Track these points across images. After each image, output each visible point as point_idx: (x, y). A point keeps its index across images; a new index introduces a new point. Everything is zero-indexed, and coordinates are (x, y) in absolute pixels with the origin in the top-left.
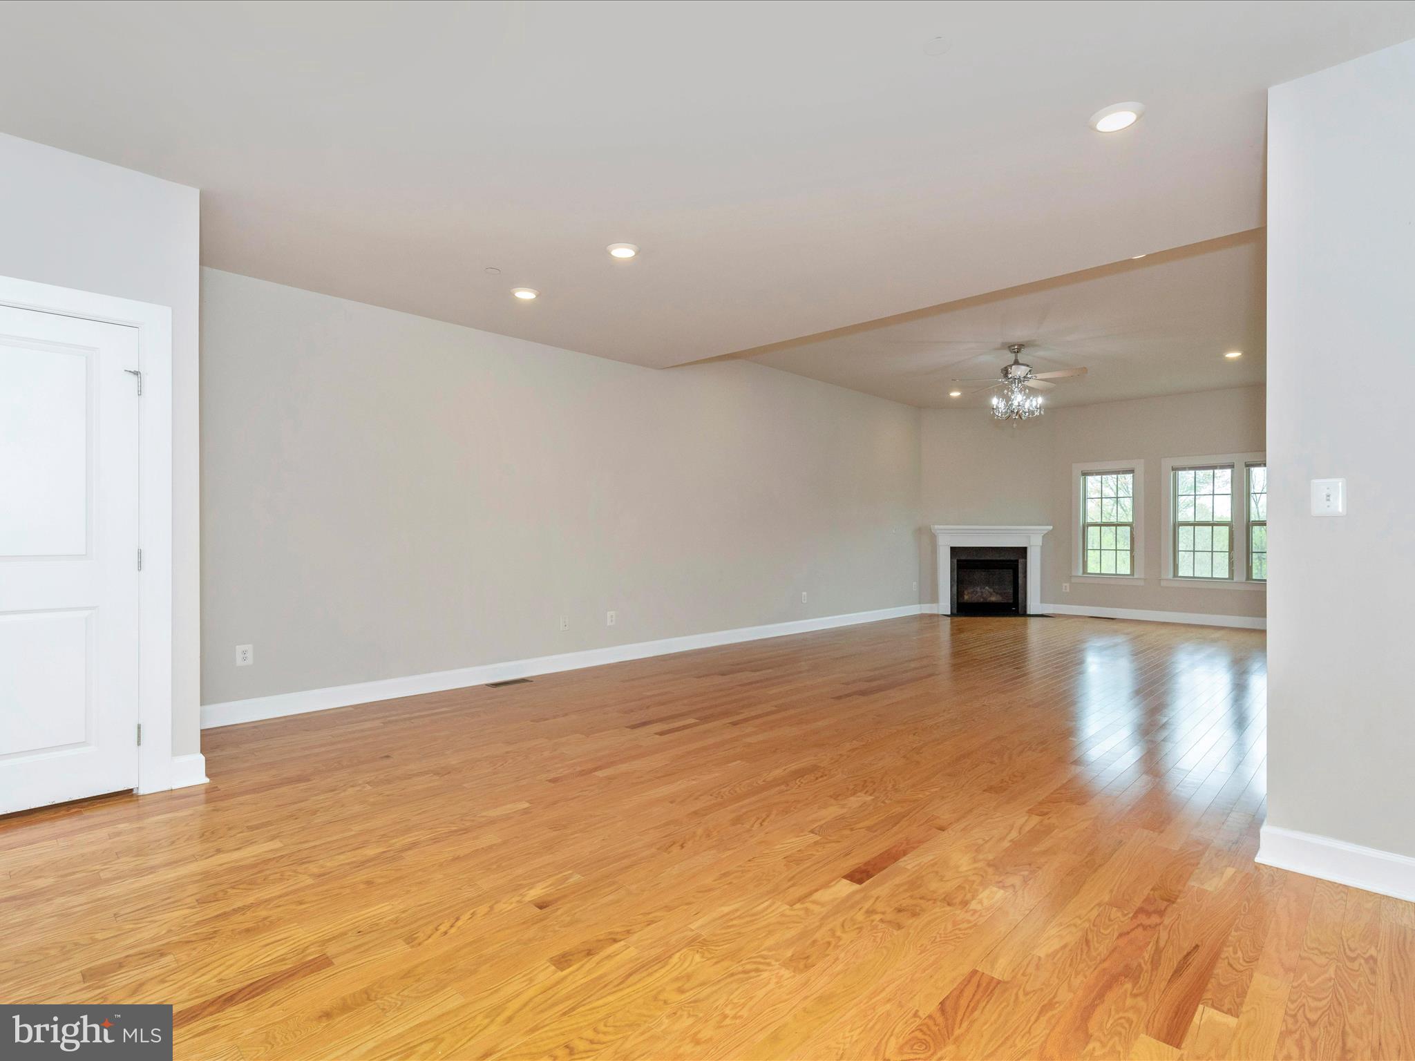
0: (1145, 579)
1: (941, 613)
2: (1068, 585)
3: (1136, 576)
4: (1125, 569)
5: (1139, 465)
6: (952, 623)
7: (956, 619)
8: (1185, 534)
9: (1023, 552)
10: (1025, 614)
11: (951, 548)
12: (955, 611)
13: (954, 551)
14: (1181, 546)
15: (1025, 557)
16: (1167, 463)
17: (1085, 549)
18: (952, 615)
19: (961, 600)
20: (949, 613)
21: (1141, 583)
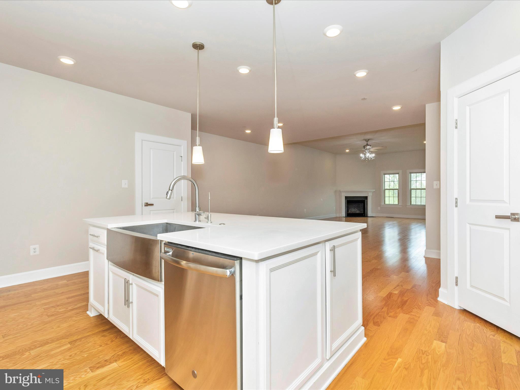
0: (402, 206)
1: (342, 216)
2: (380, 208)
3: (399, 205)
4: (396, 203)
5: (400, 172)
6: (345, 219)
7: (347, 218)
8: (413, 192)
9: (366, 198)
10: (367, 216)
11: (345, 197)
12: (346, 216)
13: (346, 197)
14: (412, 196)
15: (367, 199)
16: (408, 171)
17: (384, 197)
18: (345, 217)
19: (348, 213)
20: (345, 216)
21: (401, 207)
